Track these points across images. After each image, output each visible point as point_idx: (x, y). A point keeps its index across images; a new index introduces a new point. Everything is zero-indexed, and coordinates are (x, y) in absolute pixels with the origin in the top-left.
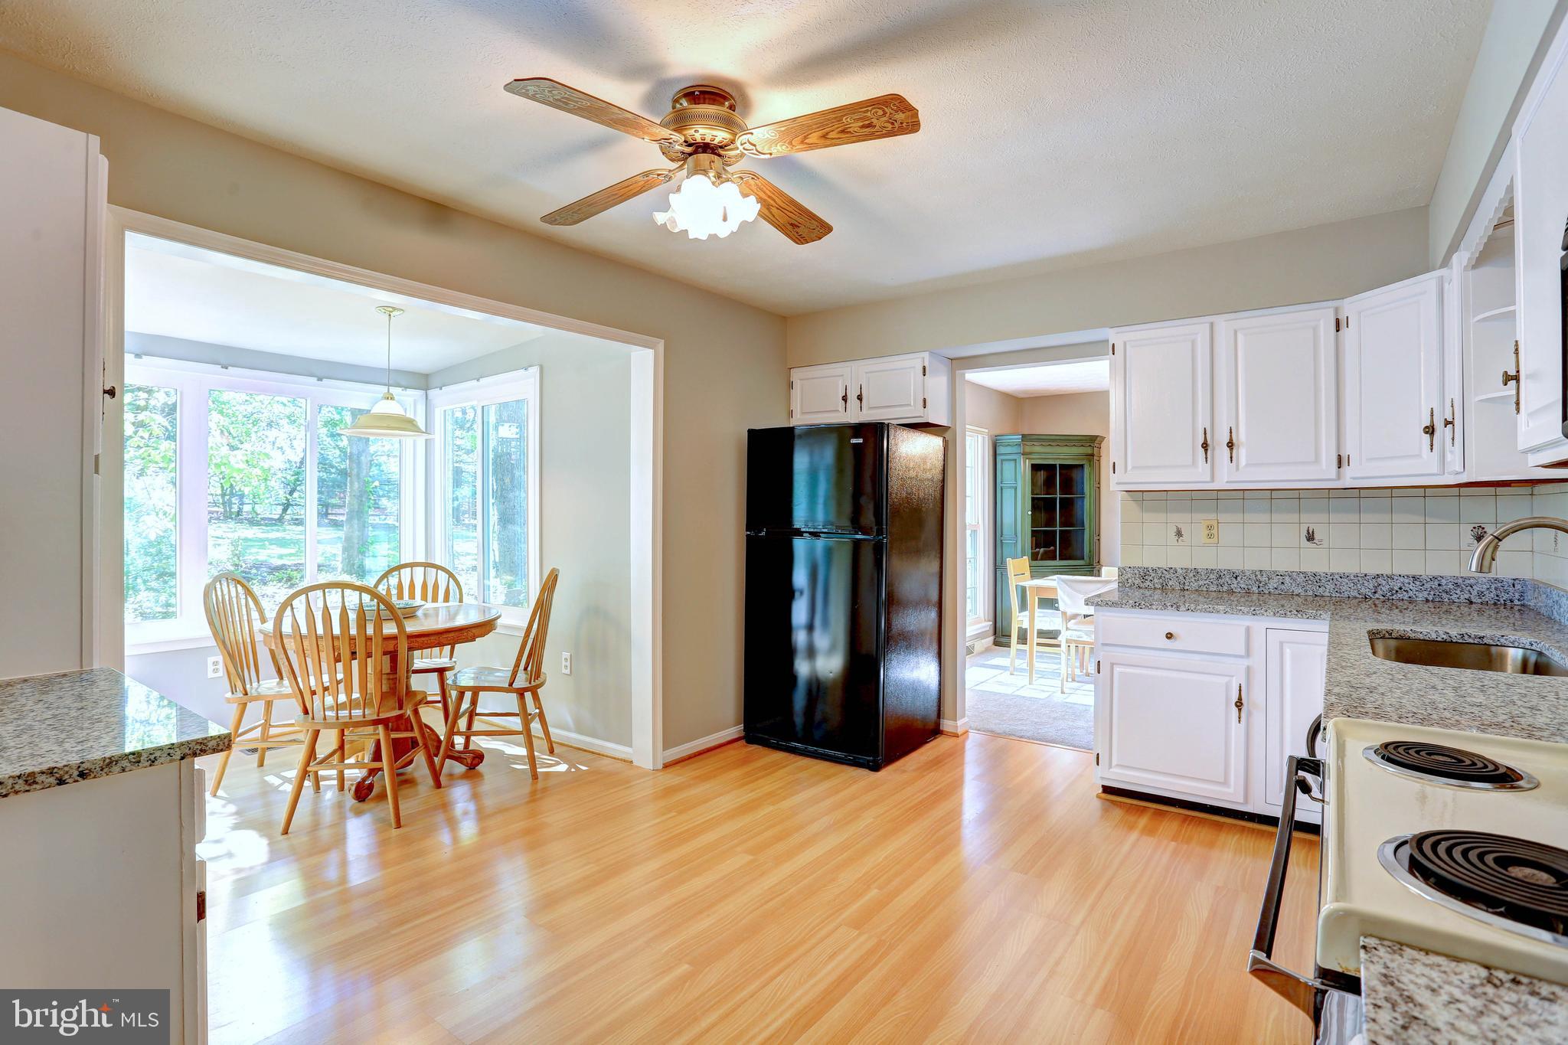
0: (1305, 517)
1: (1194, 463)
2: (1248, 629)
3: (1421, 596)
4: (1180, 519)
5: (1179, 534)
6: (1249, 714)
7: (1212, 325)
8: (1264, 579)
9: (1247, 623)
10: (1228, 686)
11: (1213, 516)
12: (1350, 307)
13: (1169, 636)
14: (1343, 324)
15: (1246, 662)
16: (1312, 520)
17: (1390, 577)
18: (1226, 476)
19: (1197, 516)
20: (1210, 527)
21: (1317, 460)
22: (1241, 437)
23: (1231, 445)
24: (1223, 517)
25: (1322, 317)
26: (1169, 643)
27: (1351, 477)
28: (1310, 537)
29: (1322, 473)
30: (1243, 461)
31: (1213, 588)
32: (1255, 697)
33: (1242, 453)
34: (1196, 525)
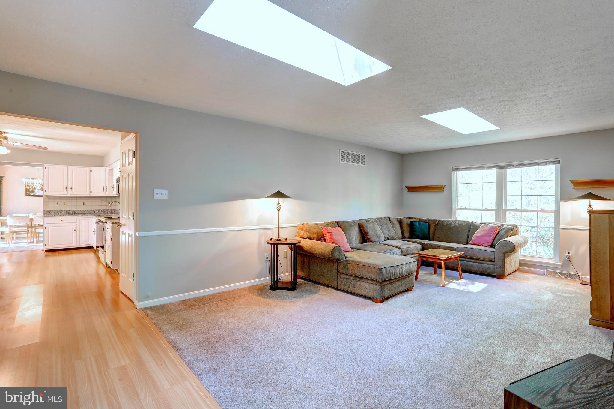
0: (83, 201)
1: (64, 191)
2: (76, 218)
3: (101, 213)
4: (58, 201)
5: (57, 204)
6: (77, 232)
7: (68, 167)
8: (76, 211)
9: (76, 217)
10: (73, 228)
11: (65, 200)
12: (93, 169)
13: (62, 221)
14: (91, 171)
15: (76, 224)
16: (84, 201)
17: (97, 210)
18: (70, 194)
19: (62, 200)
20: (64, 202)
21: (86, 192)
22: (73, 187)
23: (71, 188)
24: (67, 201)
25: (88, 169)
26: (61, 222)
27: (92, 195)
28: (84, 204)
29: (87, 194)
30: (73, 191)
31: (65, 213)
32: (78, 229)
33: (73, 190)
34: (61, 202)
